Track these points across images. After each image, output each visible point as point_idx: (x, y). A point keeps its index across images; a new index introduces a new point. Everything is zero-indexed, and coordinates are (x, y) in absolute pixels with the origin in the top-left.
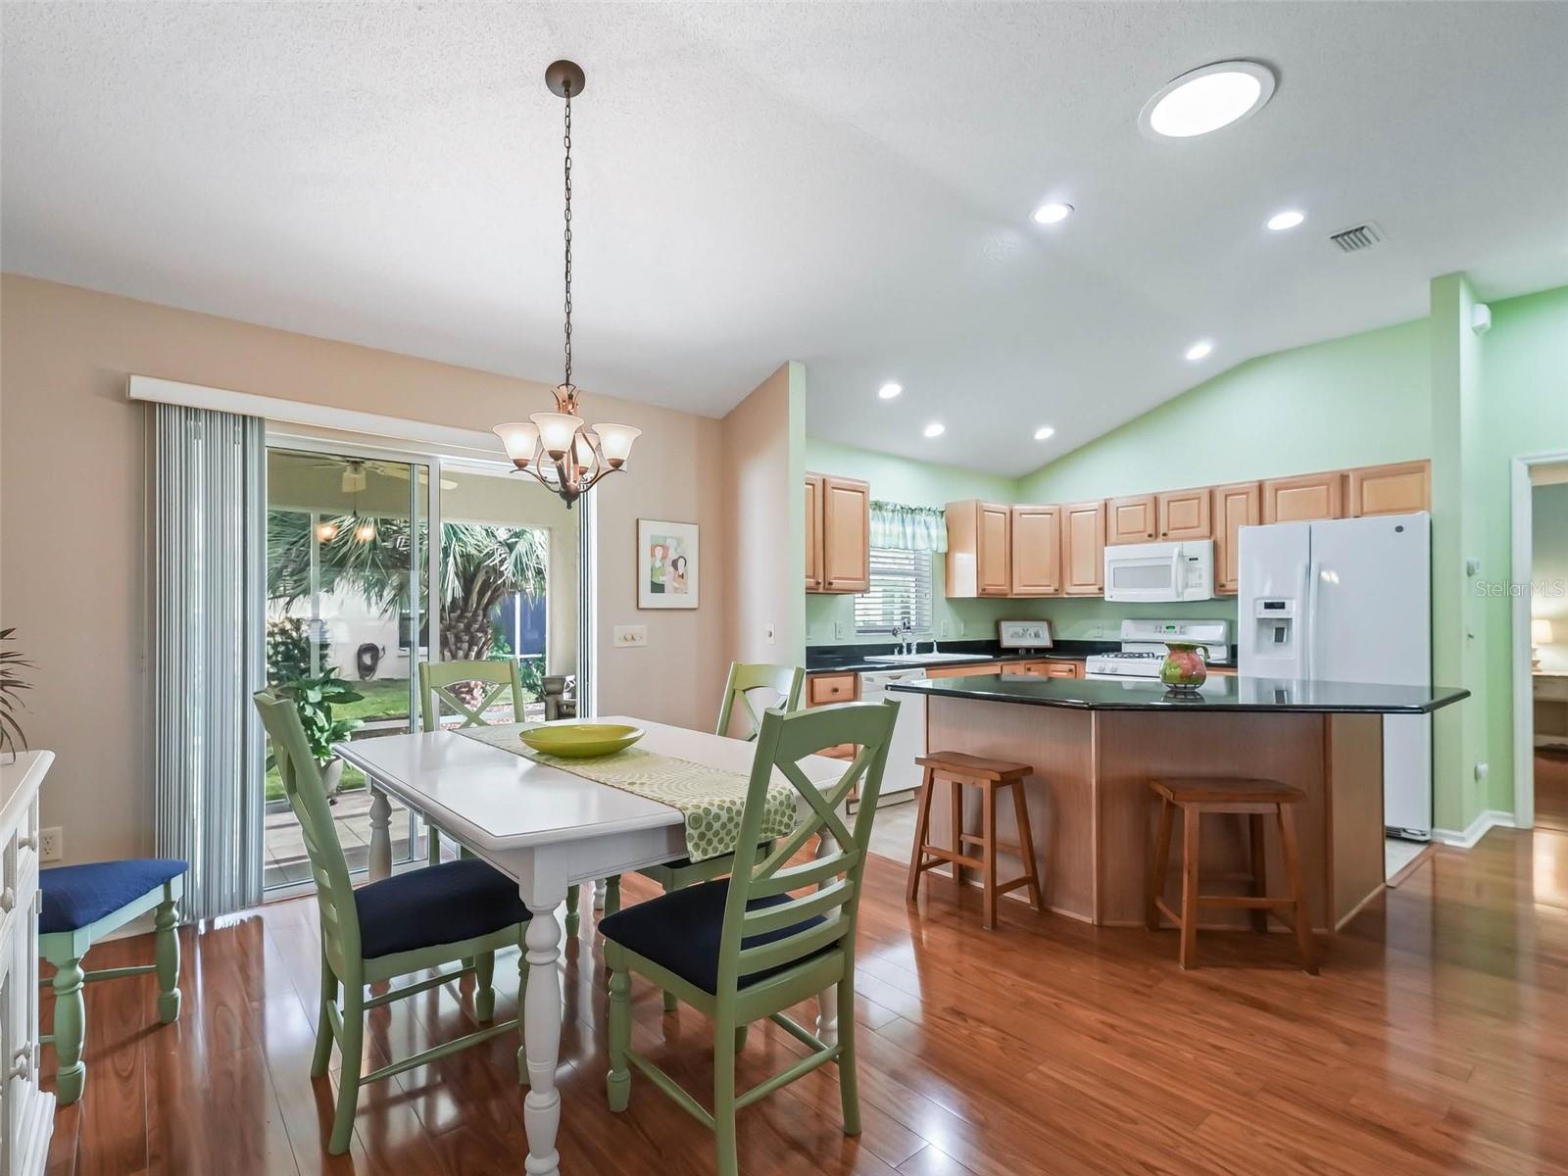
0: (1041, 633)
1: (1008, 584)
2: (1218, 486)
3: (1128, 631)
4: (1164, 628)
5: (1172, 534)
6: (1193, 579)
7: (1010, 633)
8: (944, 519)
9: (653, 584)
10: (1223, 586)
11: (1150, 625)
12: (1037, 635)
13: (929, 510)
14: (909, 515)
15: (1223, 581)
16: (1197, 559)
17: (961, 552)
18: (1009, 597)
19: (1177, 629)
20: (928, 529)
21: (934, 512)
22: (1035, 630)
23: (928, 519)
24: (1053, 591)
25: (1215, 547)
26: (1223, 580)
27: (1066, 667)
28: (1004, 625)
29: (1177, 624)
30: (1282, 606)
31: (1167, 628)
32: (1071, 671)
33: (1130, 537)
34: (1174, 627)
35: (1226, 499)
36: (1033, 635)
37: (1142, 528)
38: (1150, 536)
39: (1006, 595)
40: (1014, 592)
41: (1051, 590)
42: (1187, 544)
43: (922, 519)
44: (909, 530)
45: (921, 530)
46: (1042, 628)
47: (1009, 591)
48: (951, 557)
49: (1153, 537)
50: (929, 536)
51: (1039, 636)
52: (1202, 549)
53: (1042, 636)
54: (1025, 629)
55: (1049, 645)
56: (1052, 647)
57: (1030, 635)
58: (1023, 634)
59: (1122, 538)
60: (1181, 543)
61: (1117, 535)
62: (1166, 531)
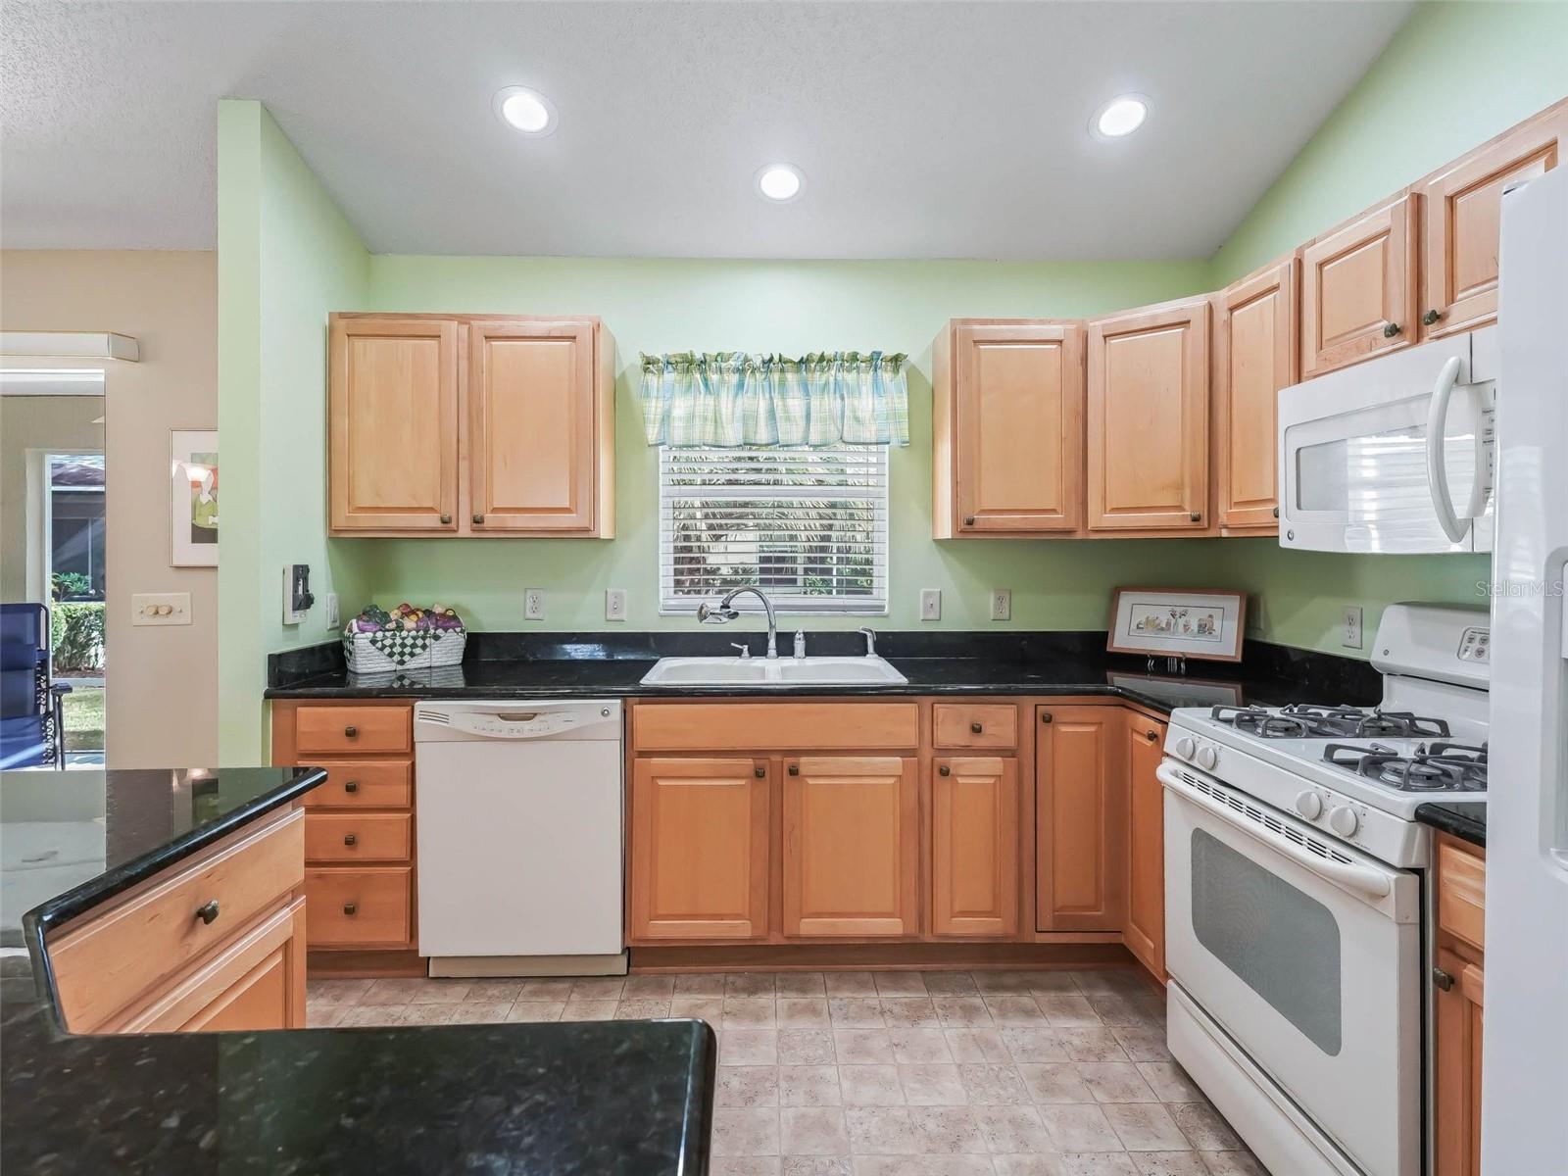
0: (1217, 625)
7: (1139, 618)
9: (195, 528)
12: (1204, 629)
18: (1079, 536)
22: (1204, 614)
24: (1189, 523)
28: (1129, 601)
36: (1194, 627)
38: (1394, 331)
39: (1070, 532)
40: (1089, 527)
46: (1224, 612)
47: (1072, 523)
48: (936, 455)
51: (1211, 631)
53: (1217, 632)
54: (1179, 610)
55: (1233, 654)
56: (1239, 660)
57: (1186, 627)
58: (1168, 624)
59: (1327, 355)
60: (1464, 337)
61: (1319, 348)
62: (1441, 303)
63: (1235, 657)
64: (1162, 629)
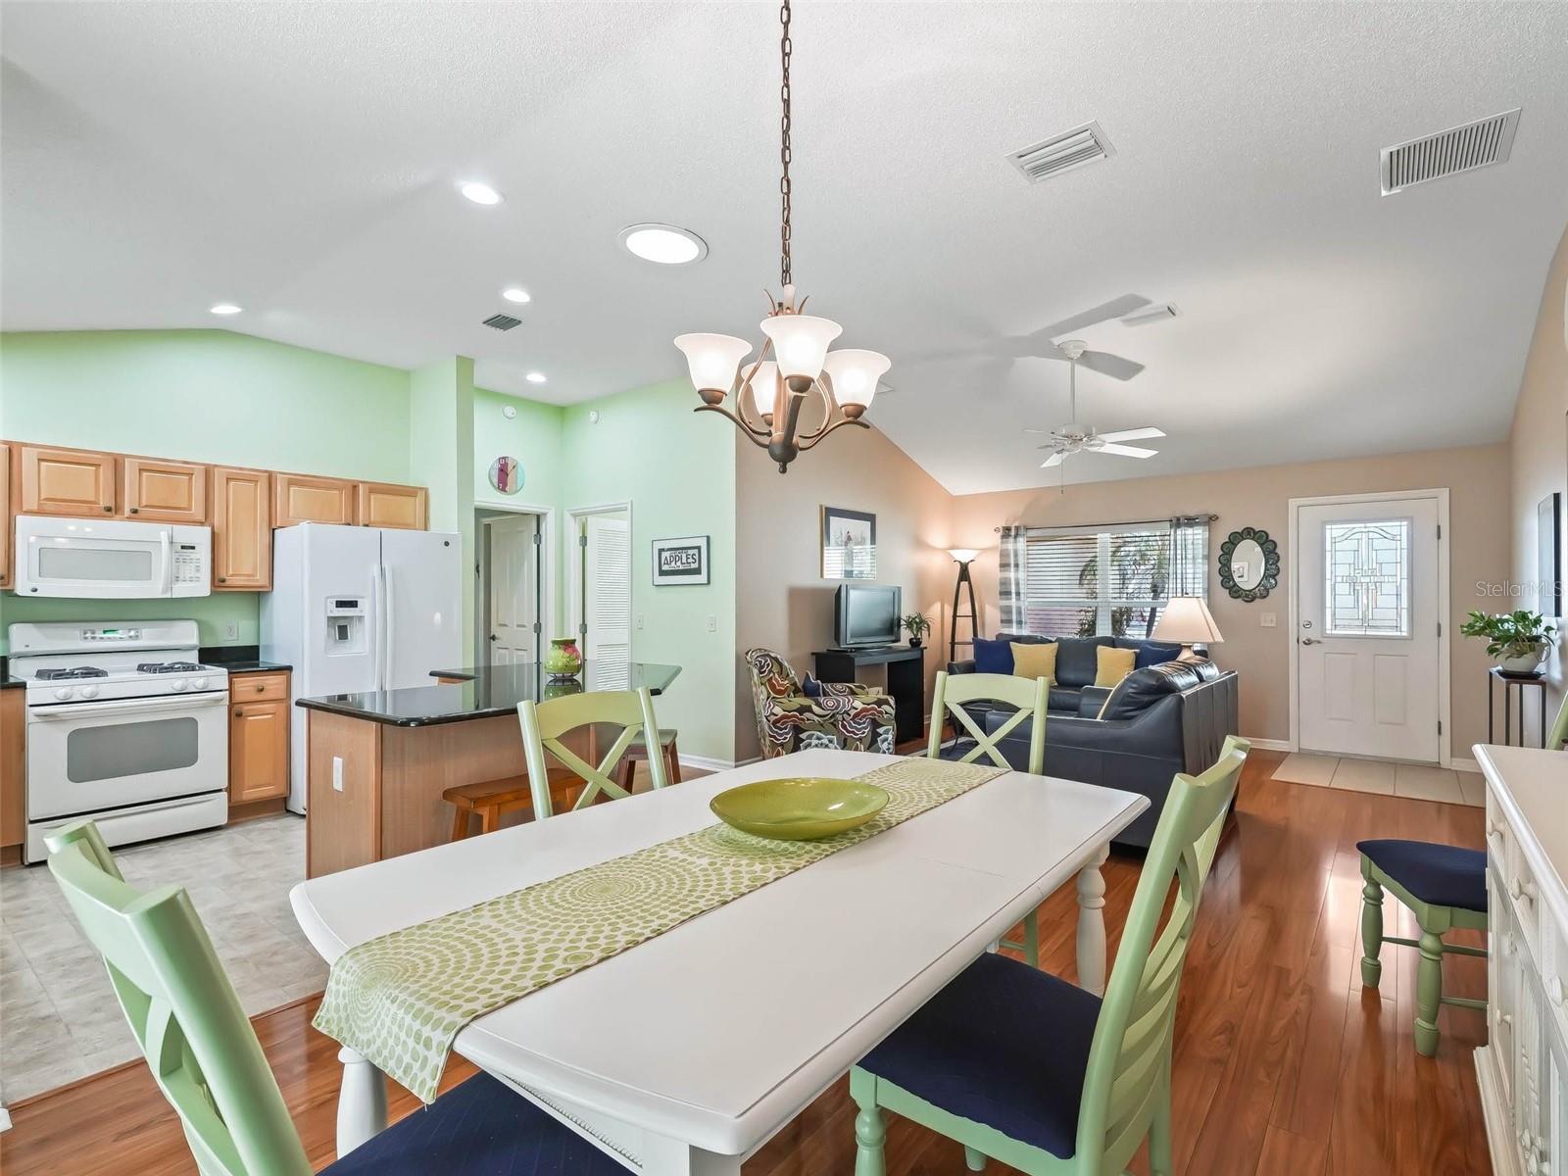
2: (216, 466)
4: (100, 633)
5: (147, 512)
6: (188, 570)
10: (224, 581)
11: (73, 630)
15: (223, 575)
16: (193, 548)
19: (119, 633)
25: (213, 534)
29: (123, 627)
30: (353, 604)
31: (104, 632)
33: (63, 507)
34: (116, 631)
35: (227, 483)
37: (89, 497)
38: (109, 509)
42: (177, 528)
49: (112, 511)
52: (201, 536)
59: (50, 506)
60: (168, 527)
61: (39, 500)
62: (136, 507)
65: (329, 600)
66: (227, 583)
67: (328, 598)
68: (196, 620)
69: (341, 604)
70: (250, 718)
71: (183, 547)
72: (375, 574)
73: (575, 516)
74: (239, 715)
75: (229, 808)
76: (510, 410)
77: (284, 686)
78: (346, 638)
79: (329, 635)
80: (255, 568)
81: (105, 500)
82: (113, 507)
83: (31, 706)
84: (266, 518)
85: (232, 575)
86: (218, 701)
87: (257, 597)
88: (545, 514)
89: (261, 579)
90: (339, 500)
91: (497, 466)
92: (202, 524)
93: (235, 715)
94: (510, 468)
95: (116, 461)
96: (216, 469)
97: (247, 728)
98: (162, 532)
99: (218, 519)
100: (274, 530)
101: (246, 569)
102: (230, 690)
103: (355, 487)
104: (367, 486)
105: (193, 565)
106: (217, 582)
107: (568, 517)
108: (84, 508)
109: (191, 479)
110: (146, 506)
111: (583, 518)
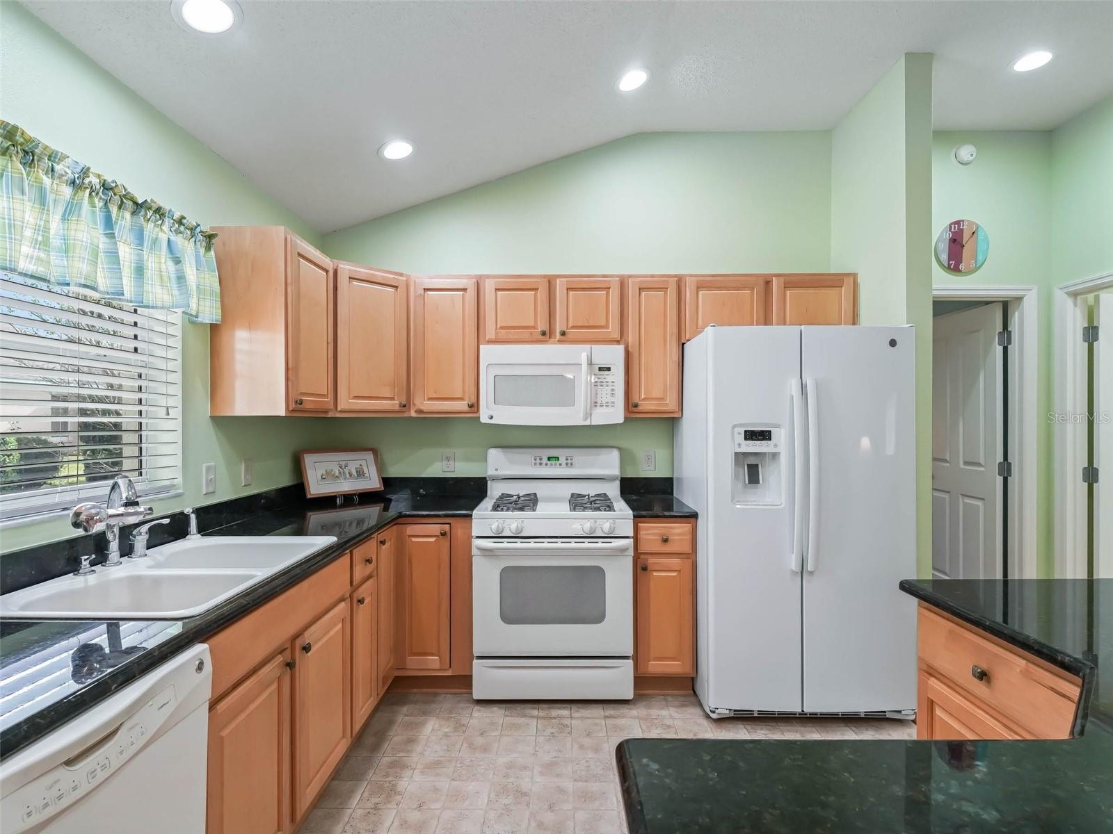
0: (366, 471)
1: (331, 395)
2: (630, 276)
3: (497, 464)
4: (545, 460)
5: (572, 333)
6: (605, 395)
7: (321, 472)
8: (212, 252)
10: (636, 406)
11: (527, 456)
12: (360, 473)
13: (180, 221)
14: (127, 215)
16: (609, 369)
17: (250, 327)
18: (330, 415)
19: (562, 460)
20: (177, 261)
21: (192, 229)
22: (357, 464)
23: (178, 240)
24: (397, 408)
25: (628, 354)
26: (635, 399)
27: (435, 529)
28: (309, 460)
29: (562, 454)
30: (764, 435)
31: (549, 459)
32: (443, 534)
33: (511, 335)
34: (558, 459)
35: (640, 294)
36: (354, 473)
37: (532, 323)
38: (544, 333)
39: (326, 411)
40: (339, 409)
41: (394, 404)
42: (597, 348)
43: (164, 237)
44: (126, 252)
45: (159, 262)
46: (366, 462)
47: (332, 406)
48: (224, 336)
49: (546, 335)
50: (181, 278)
51: (363, 474)
52: (613, 355)
53: (367, 475)
54: (343, 463)
55: (379, 486)
56: (383, 488)
57: (350, 474)
58: (340, 473)
59: (503, 334)
60: (588, 346)
61: (496, 329)
62: (565, 329)
63: (380, 488)
64: (337, 477)
65: (737, 430)
66: (640, 408)
67: (734, 427)
68: (619, 449)
69: (751, 435)
70: (655, 574)
71: (600, 369)
72: (794, 393)
73: (1074, 295)
74: (645, 569)
75: (635, 677)
76: (966, 152)
77: (689, 537)
78: (758, 482)
79: (736, 476)
80: (665, 391)
81: (542, 325)
82: (548, 332)
83: (478, 537)
84: (675, 330)
85: (645, 399)
86: (623, 550)
87: (670, 423)
88: (1019, 299)
89: (671, 404)
90: (751, 298)
91: (948, 236)
92: (618, 342)
93: (641, 569)
94: (966, 236)
95: (549, 282)
96: (630, 280)
97: (652, 584)
98: (581, 353)
99: (631, 337)
100: (683, 344)
101: (656, 393)
102: (636, 538)
103: (768, 283)
104: (782, 279)
105: (610, 388)
106: (631, 406)
107: (1060, 297)
108: (525, 334)
109: (608, 294)
110: (573, 327)
111: (1091, 297)
